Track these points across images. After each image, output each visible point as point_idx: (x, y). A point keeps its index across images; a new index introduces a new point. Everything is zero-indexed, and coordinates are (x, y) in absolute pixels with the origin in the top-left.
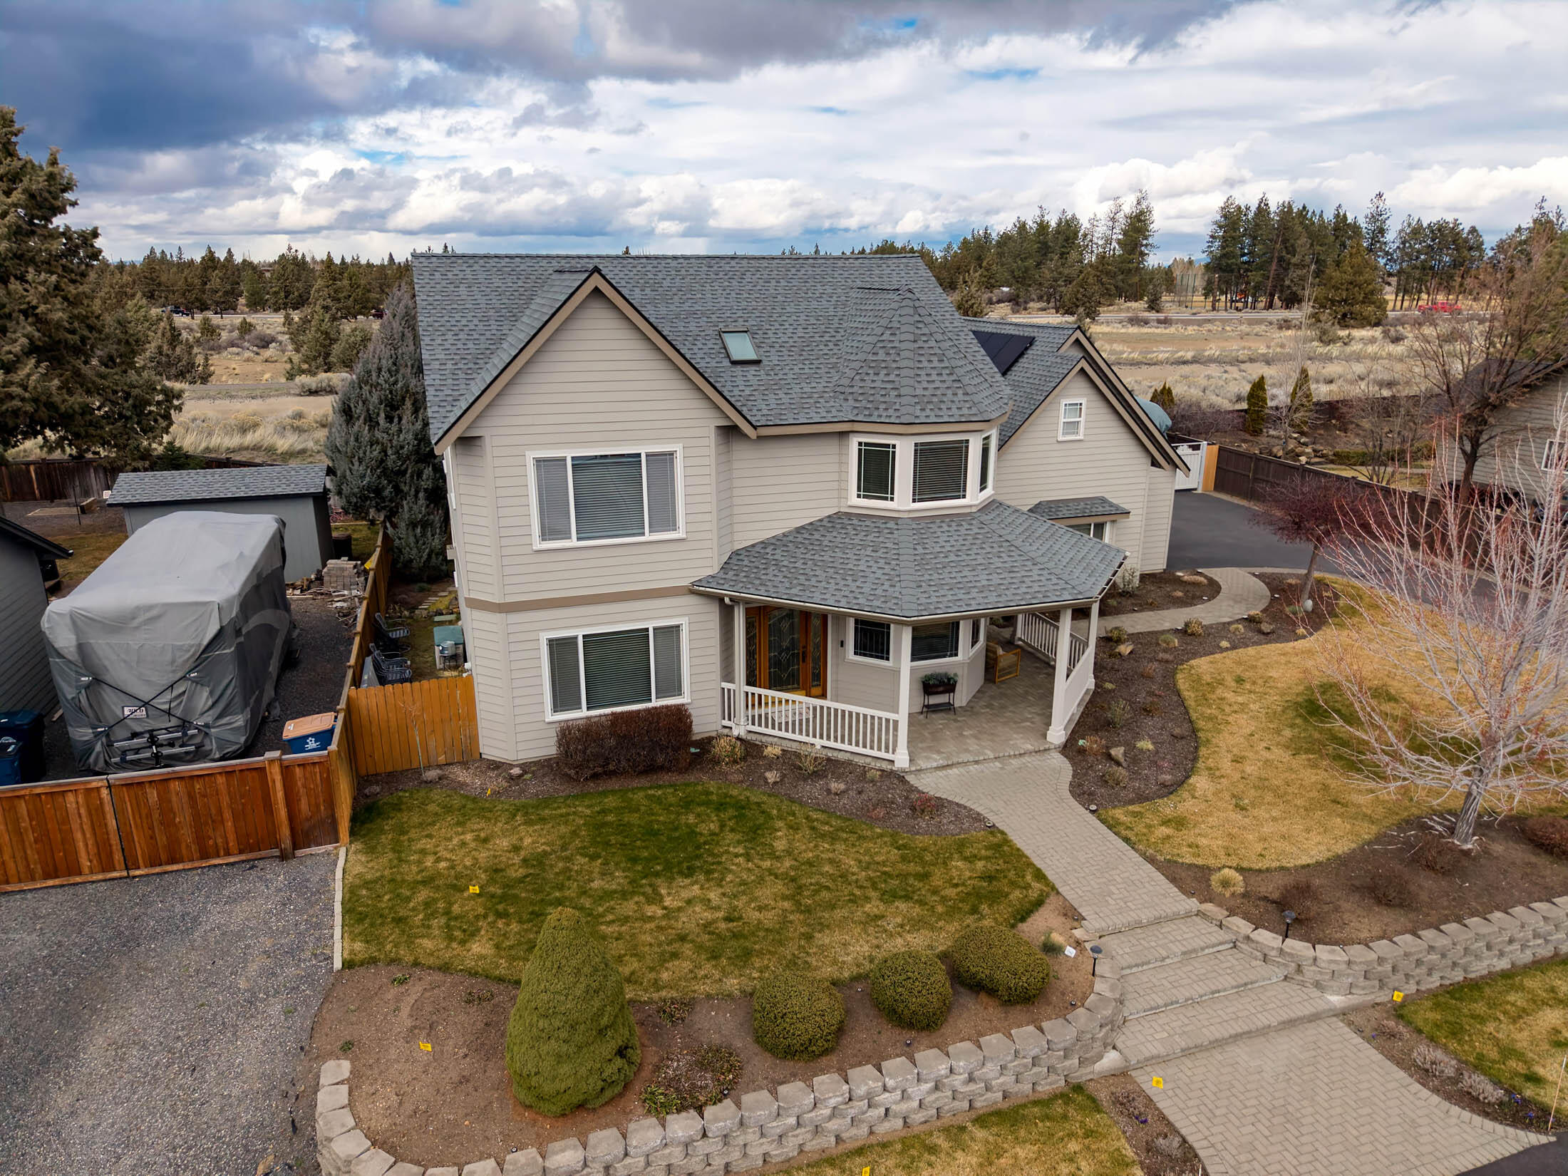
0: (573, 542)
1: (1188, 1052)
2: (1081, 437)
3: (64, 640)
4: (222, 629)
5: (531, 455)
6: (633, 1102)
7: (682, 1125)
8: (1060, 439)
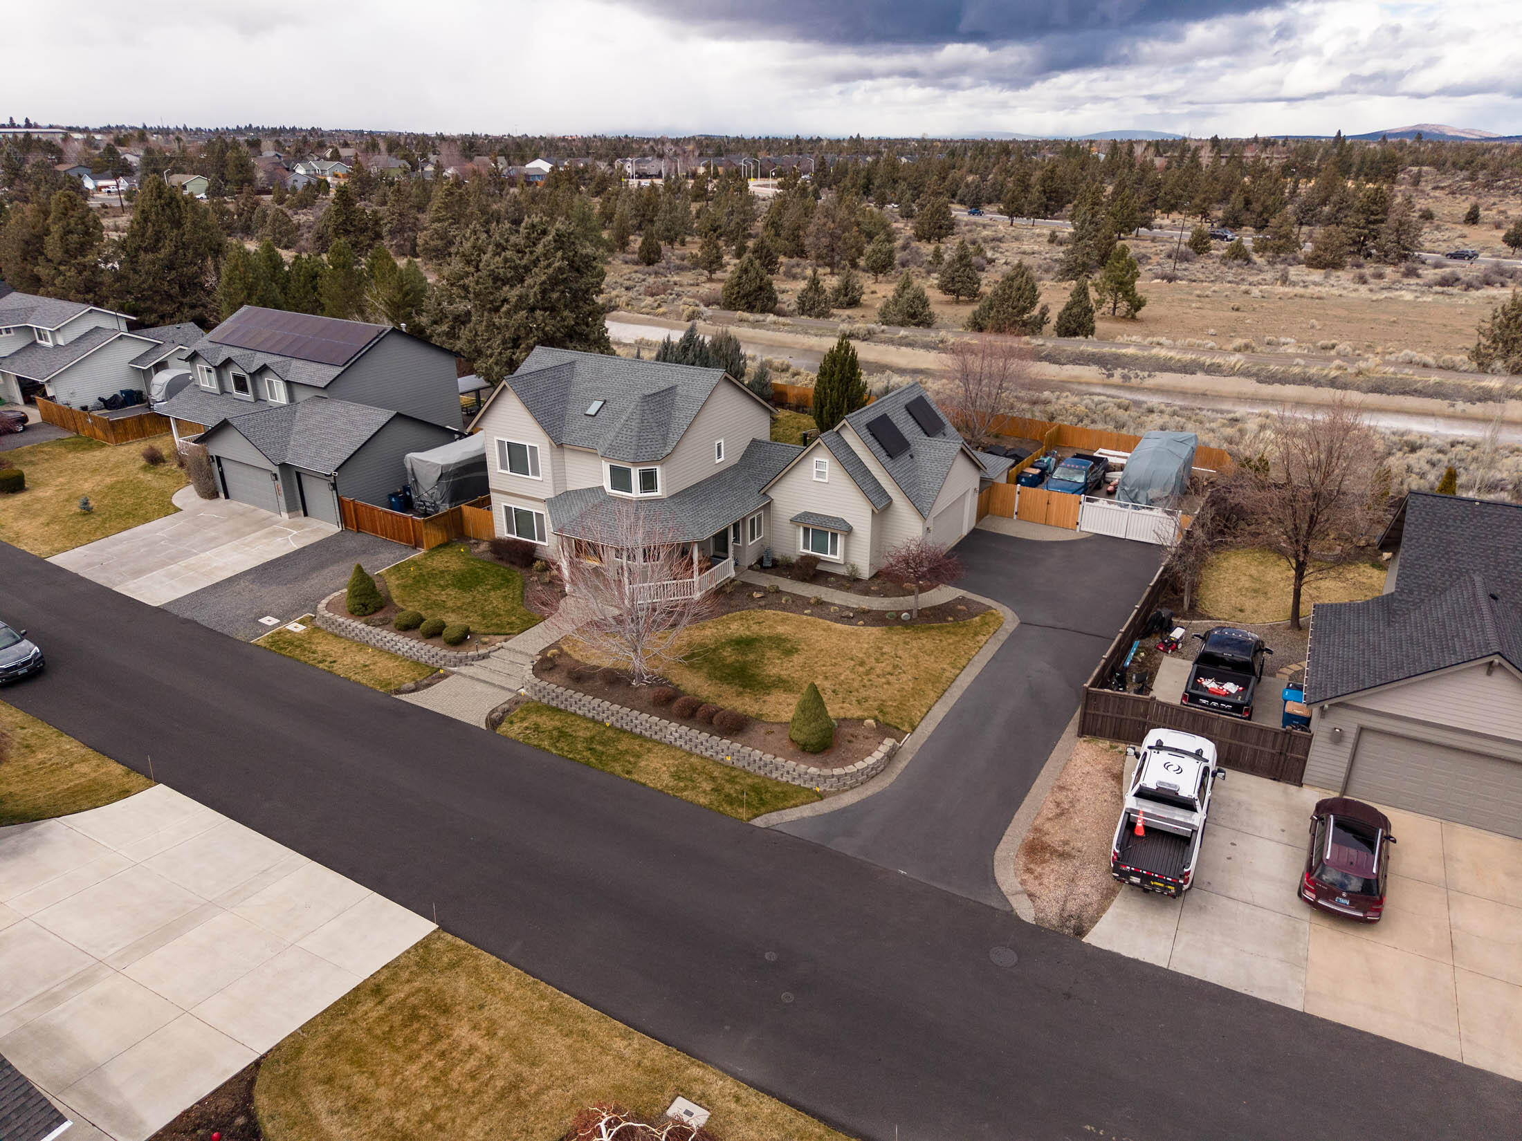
0: (508, 472)
1: (472, 678)
2: (826, 481)
3: (408, 466)
4: (442, 474)
5: (496, 438)
6: (364, 619)
7: (363, 626)
8: (815, 479)
